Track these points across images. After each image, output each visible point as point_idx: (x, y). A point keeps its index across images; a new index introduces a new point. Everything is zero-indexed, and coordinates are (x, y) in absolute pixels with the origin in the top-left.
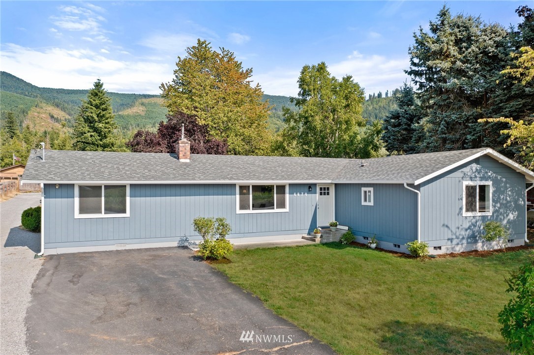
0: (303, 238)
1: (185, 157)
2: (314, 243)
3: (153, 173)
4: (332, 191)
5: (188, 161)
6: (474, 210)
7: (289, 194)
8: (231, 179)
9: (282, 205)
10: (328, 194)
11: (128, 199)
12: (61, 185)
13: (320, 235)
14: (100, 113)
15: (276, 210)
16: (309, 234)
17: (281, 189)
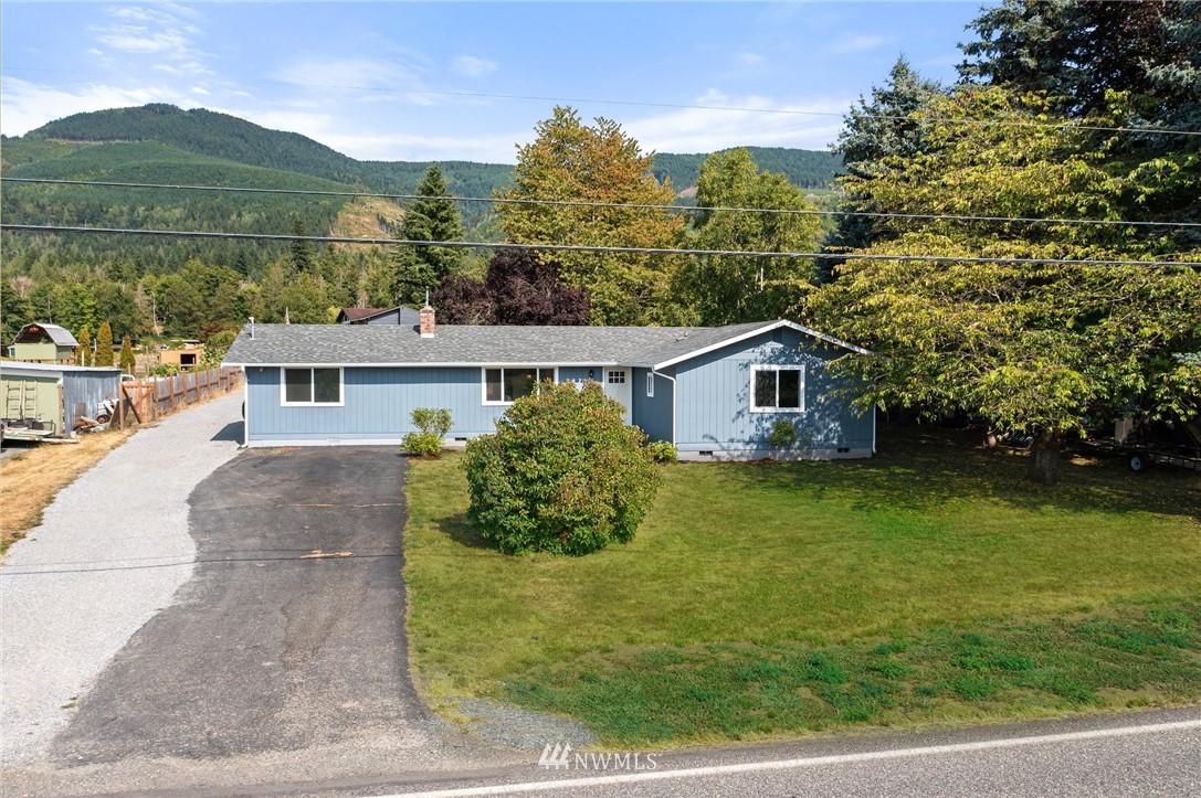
1: (428, 330)
3: (375, 353)
4: (629, 378)
5: (431, 336)
6: (770, 403)
7: (560, 380)
8: (473, 360)
10: (623, 381)
11: (342, 386)
12: (265, 368)
14: (437, 226)
17: (547, 373)
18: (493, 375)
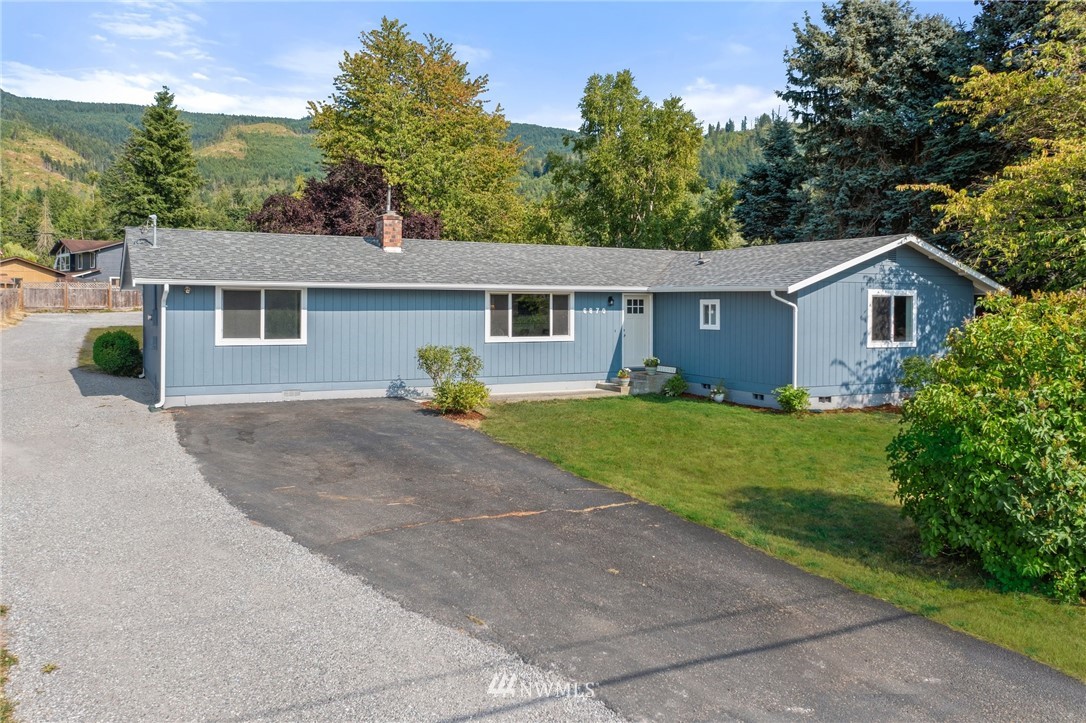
0: (598, 386)
1: (393, 242)
2: (618, 394)
3: (344, 270)
4: (649, 306)
5: (398, 250)
6: (886, 338)
7: (576, 309)
8: (478, 281)
9: (562, 328)
10: (641, 311)
11: (304, 313)
12: (193, 287)
13: (628, 380)
14: (168, 155)
15: (552, 338)
16: (608, 380)
17: (561, 301)
18: (499, 301)
